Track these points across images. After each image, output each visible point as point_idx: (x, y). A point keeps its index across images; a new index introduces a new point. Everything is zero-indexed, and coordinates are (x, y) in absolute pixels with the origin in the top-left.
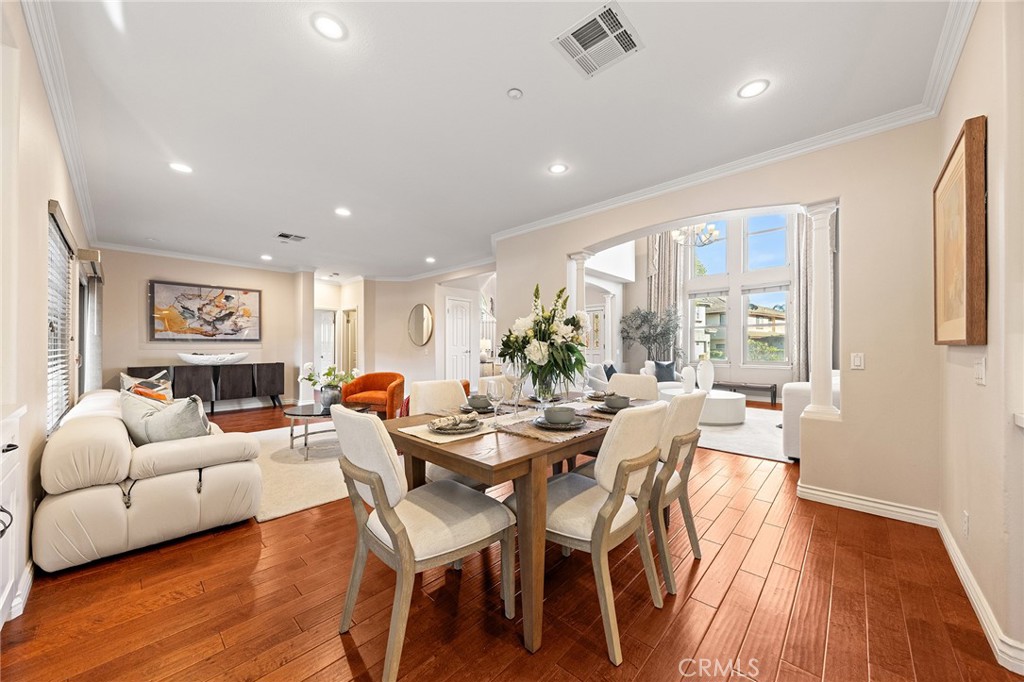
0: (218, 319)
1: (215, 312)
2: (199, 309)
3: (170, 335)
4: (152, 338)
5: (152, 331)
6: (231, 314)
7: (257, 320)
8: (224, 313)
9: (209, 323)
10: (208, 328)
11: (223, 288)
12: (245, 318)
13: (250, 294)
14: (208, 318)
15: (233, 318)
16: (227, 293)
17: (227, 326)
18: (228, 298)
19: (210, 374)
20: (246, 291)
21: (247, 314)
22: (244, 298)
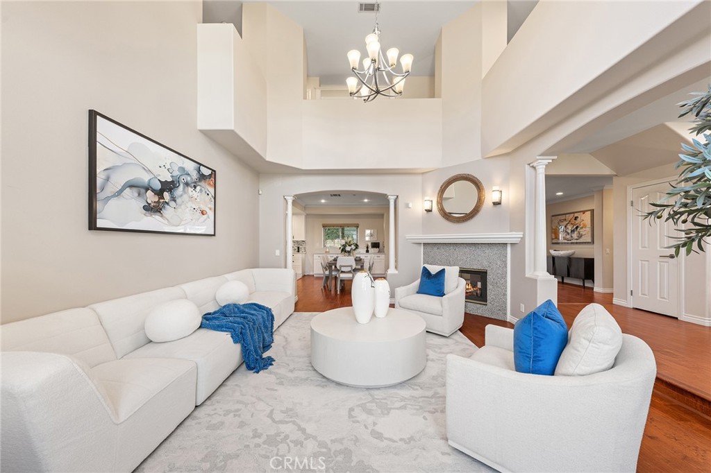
5: (552, 239)
7: (589, 229)
8: (575, 227)
11: (574, 213)
12: (584, 229)
17: (575, 235)
18: (576, 218)
21: (585, 226)
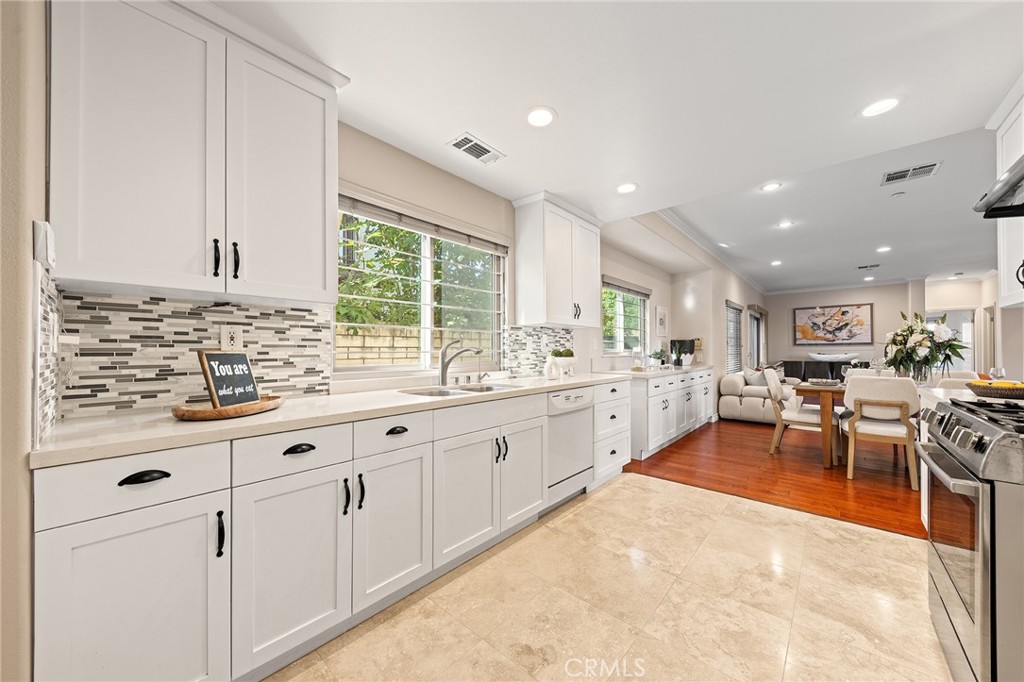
0: (837, 329)
1: (835, 324)
2: (824, 323)
3: (804, 341)
4: (795, 344)
5: (795, 339)
6: (847, 324)
7: (869, 327)
8: (841, 324)
9: (830, 332)
10: (830, 336)
11: (840, 306)
12: (859, 327)
13: (863, 307)
14: (830, 329)
15: (849, 327)
16: (844, 309)
17: (844, 334)
18: (844, 313)
19: (828, 366)
20: (859, 306)
21: (859, 323)
22: (857, 311)
